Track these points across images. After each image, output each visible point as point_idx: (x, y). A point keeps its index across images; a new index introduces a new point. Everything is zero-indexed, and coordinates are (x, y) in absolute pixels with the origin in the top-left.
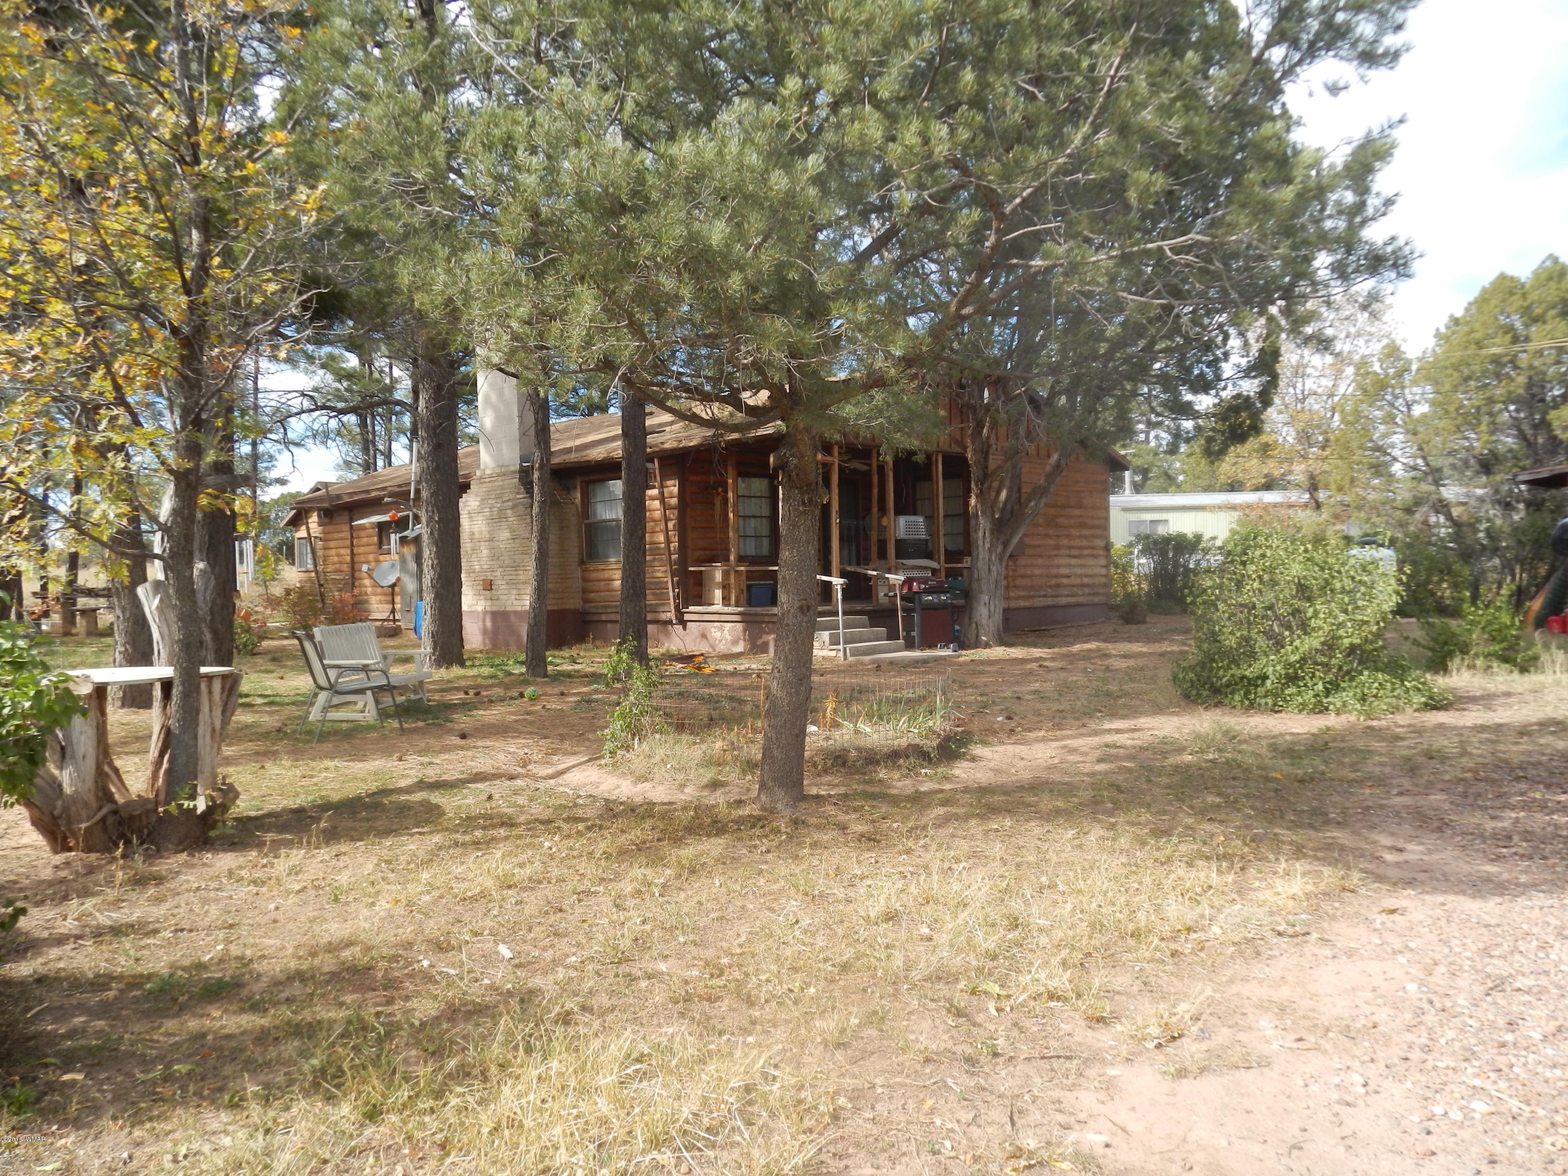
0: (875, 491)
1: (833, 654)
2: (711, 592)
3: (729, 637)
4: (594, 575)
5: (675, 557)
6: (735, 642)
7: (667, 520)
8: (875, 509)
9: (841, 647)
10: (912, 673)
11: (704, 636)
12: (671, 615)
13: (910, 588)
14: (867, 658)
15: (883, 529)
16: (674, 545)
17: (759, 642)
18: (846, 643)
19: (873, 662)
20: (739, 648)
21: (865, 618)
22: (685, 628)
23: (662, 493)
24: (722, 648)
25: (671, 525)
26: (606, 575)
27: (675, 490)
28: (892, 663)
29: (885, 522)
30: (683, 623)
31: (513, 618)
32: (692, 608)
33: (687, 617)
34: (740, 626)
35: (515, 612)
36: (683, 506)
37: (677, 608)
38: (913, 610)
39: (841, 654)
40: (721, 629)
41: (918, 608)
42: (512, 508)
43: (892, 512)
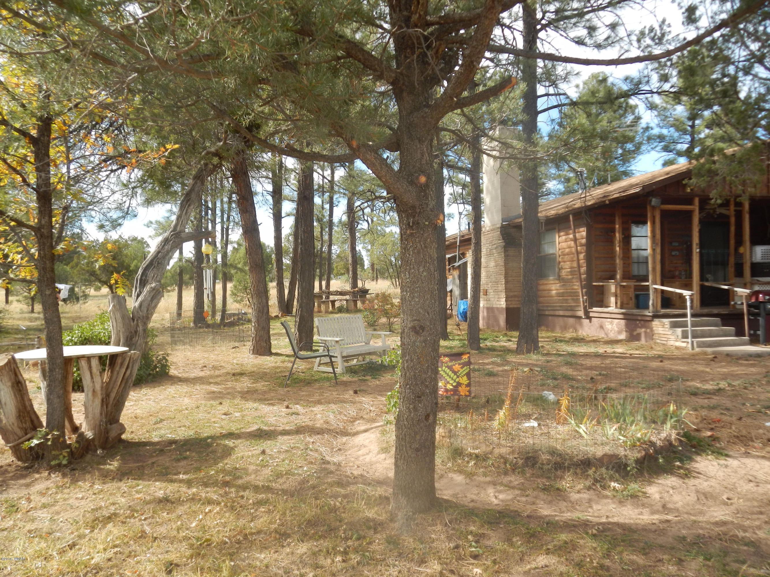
0: (733, 229)
1: (684, 345)
2: (609, 298)
3: (616, 329)
4: (541, 287)
5: (584, 276)
6: (620, 332)
7: (578, 253)
8: (732, 242)
9: (689, 340)
10: (742, 365)
11: (601, 327)
12: (581, 313)
13: (757, 298)
14: (710, 350)
15: (739, 256)
16: (583, 269)
17: (635, 333)
18: (694, 337)
19: (714, 353)
20: (623, 336)
21: (718, 319)
22: (590, 322)
23: (575, 236)
24: (612, 336)
25: (582, 256)
26: (548, 287)
27: (584, 234)
28: (728, 355)
29: (741, 250)
30: (589, 318)
31: (496, 312)
32: (595, 309)
33: (591, 314)
34: (623, 322)
35: (497, 308)
36: (589, 244)
37: (585, 308)
38: (758, 315)
39: (690, 346)
40: (611, 323)
41: (763, 313)
42: (496, 248)
43: (748, 244)
